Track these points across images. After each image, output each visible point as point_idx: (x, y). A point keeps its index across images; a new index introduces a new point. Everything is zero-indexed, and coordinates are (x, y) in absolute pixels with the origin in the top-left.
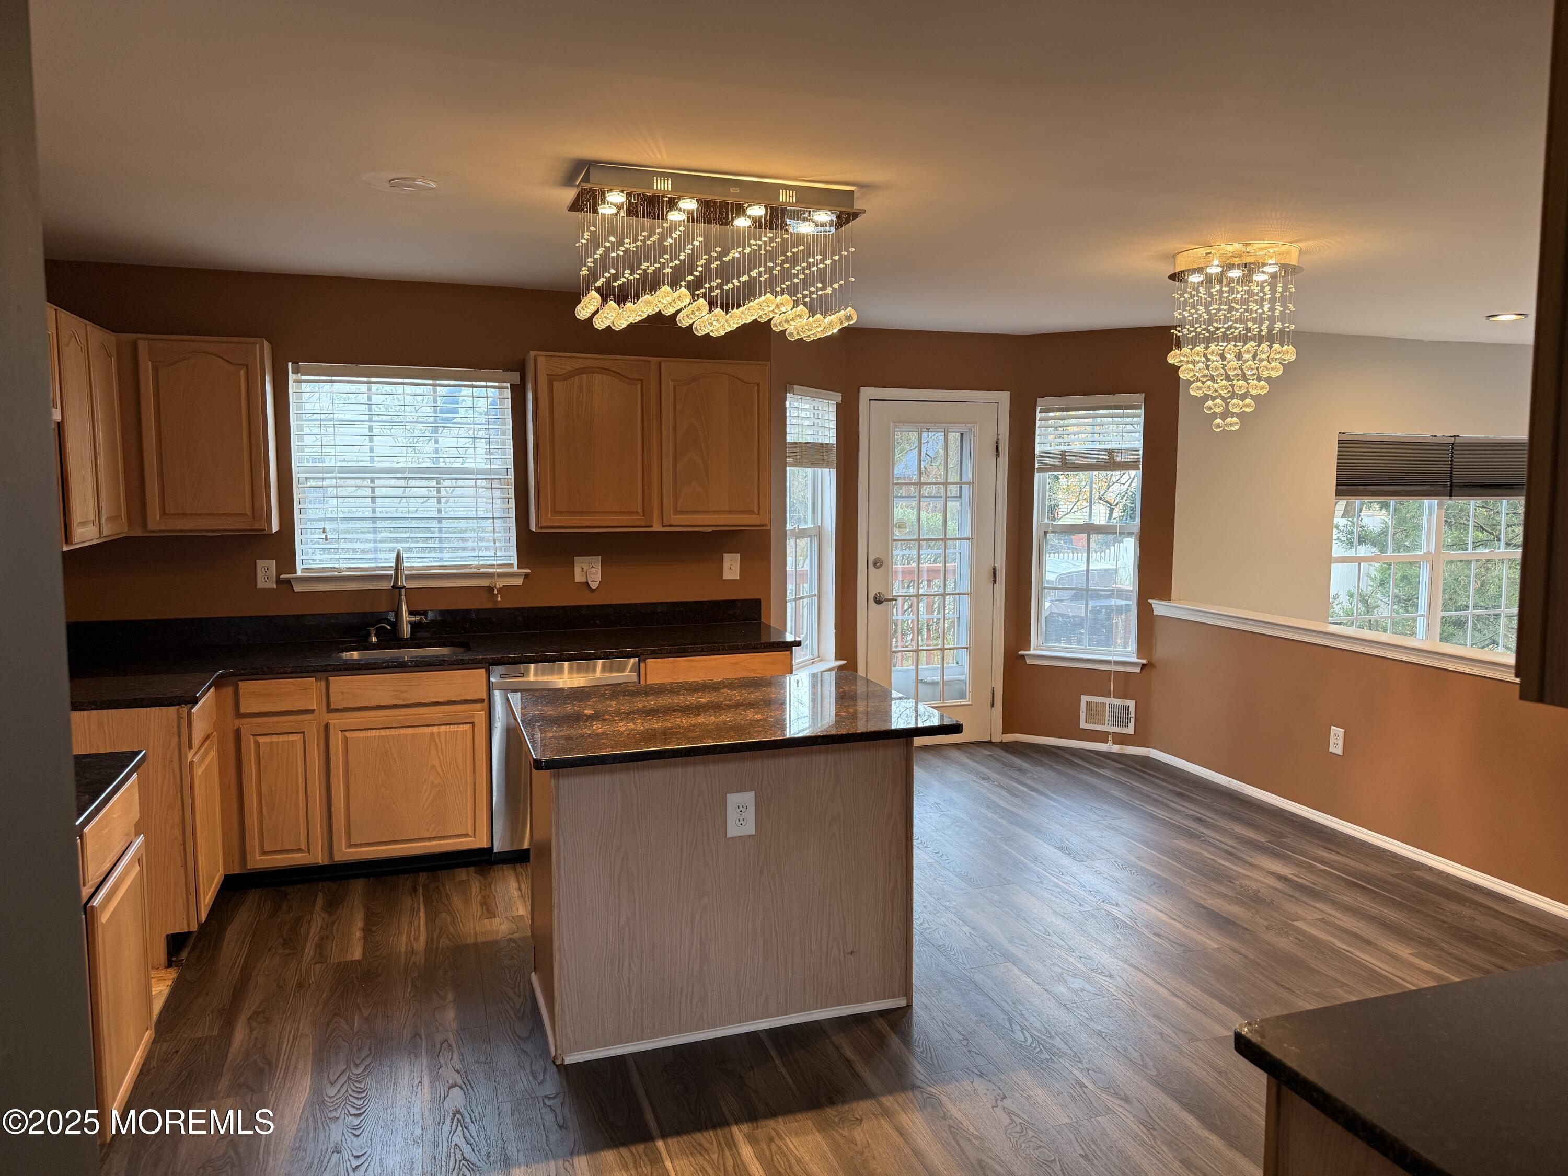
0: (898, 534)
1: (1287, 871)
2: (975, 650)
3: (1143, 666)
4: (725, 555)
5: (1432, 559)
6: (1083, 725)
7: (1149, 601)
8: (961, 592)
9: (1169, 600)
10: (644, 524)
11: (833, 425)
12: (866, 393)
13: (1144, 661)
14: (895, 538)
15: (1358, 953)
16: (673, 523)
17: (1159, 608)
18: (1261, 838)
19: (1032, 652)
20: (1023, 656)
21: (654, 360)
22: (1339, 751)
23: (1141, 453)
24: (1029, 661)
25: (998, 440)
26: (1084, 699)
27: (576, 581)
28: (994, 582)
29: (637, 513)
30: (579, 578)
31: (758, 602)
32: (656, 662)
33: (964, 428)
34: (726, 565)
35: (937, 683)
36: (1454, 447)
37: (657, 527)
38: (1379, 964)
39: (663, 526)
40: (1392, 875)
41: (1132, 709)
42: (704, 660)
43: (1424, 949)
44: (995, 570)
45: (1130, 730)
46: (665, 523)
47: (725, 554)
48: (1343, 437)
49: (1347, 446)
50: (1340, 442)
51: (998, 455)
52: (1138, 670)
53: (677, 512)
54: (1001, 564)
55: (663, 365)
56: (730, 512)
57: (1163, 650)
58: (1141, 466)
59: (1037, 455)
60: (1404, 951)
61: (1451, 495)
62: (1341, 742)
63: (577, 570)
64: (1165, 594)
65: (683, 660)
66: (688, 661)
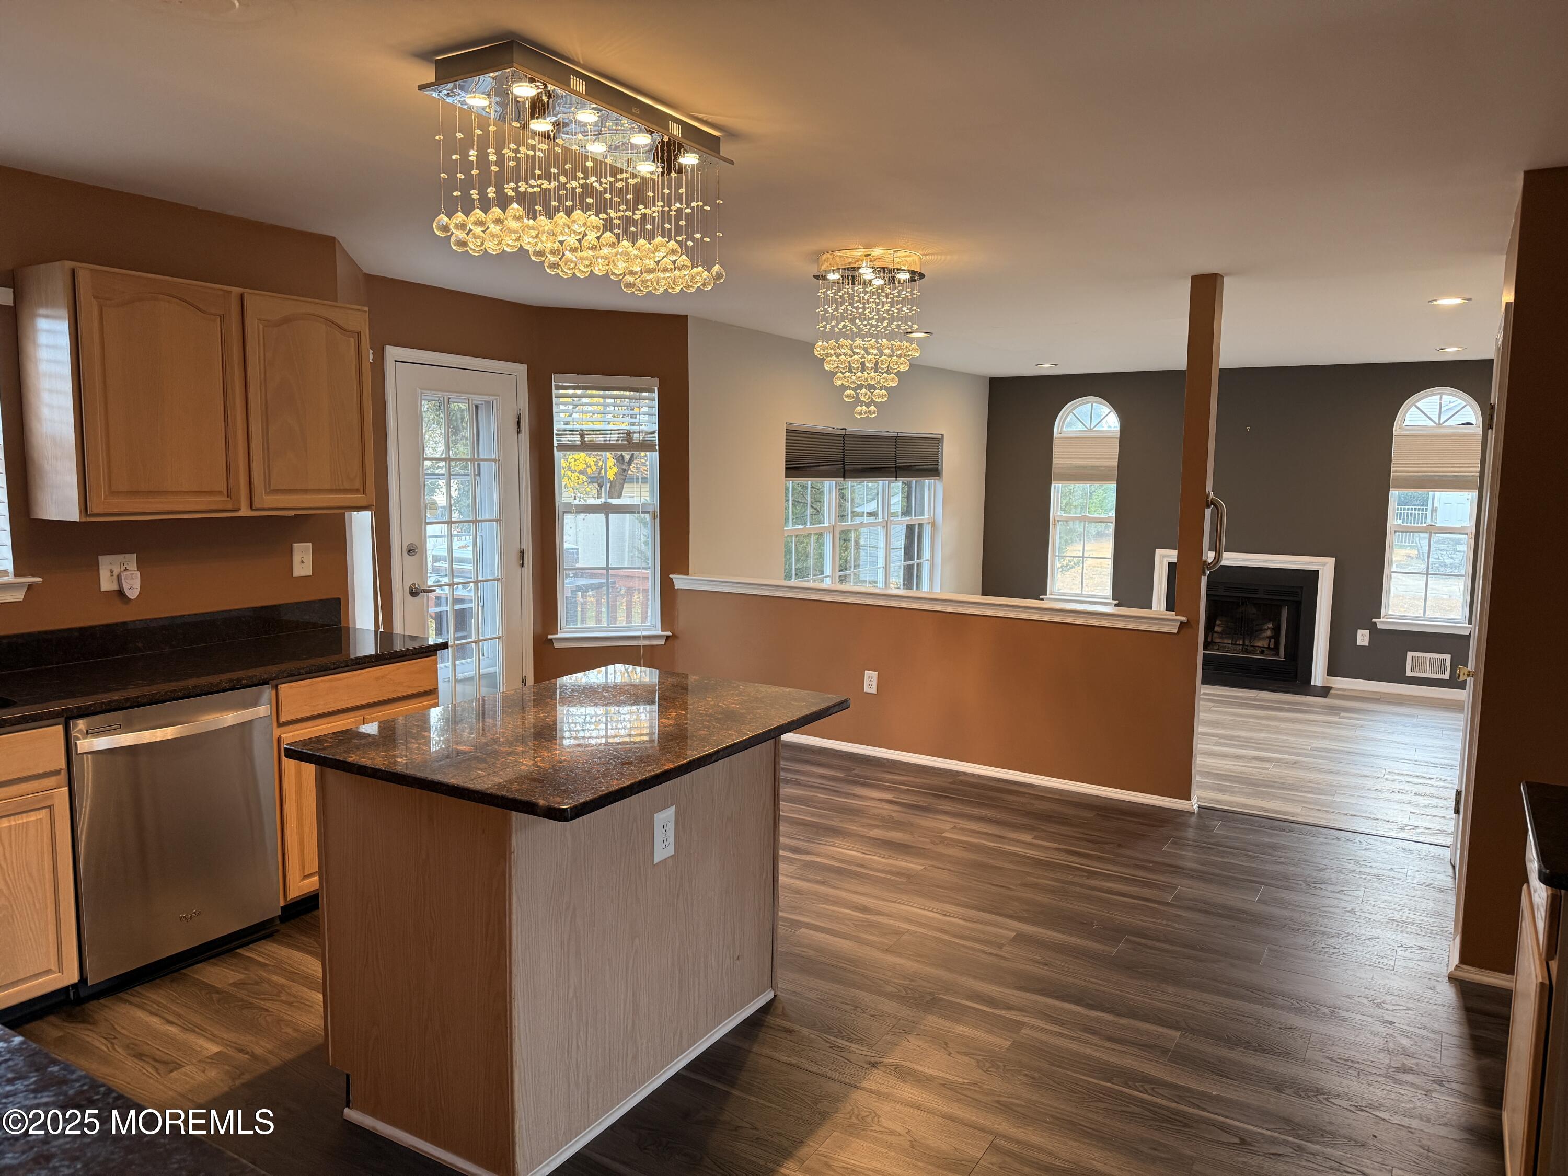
0: (429, 517)
1: (888, 796)
2: (508, 639)
3: (668, 637)
4: (296, 546)
5: (832, 529)
7: (670, 576)
8: (484, 578)
9: (687, 574)
10: (230, 506)
12: (392, 353)
13: (669, 633)
14: (427, 521)
15: (1007, 847)
16: (266, 506)
17: (680, 582)
18: (840, 775)
19: (559, 635)
20: (551, 640)
21: (236, 290)
22: (875, 691)
23: (657, 435)
24: (557, 645)
25: (519, 417)
27: (103, 589)
28: (522, 565)
29: (220, 493)
30: (107, 584)
31: (338, 600)
32: (291, 688)
33: (478, 400)
34: (296, 558)
35: (471, 679)
36: (845, 438)
37: (245, 512)
39: (253, 510)
43: (1035, 833)
44: (522, 552)
46: (255, 506)
47: (296, 544)
48: (789, 427)
49: (792, 434)
50: (788, 431)
51: (519, 432)
52: (662, 642)
53: (270, 491)
54: (528, 546)
55: (245, 298)
56: (331, 491)
57: (683, 621)
58: (657, 448)
59: (555, 432)
60: (1027, 837)
61: (844, 478)
62: (875, 683)
63: (104, 574)
64: (684, 569)
65: (323, 681)
66: (328, 681)
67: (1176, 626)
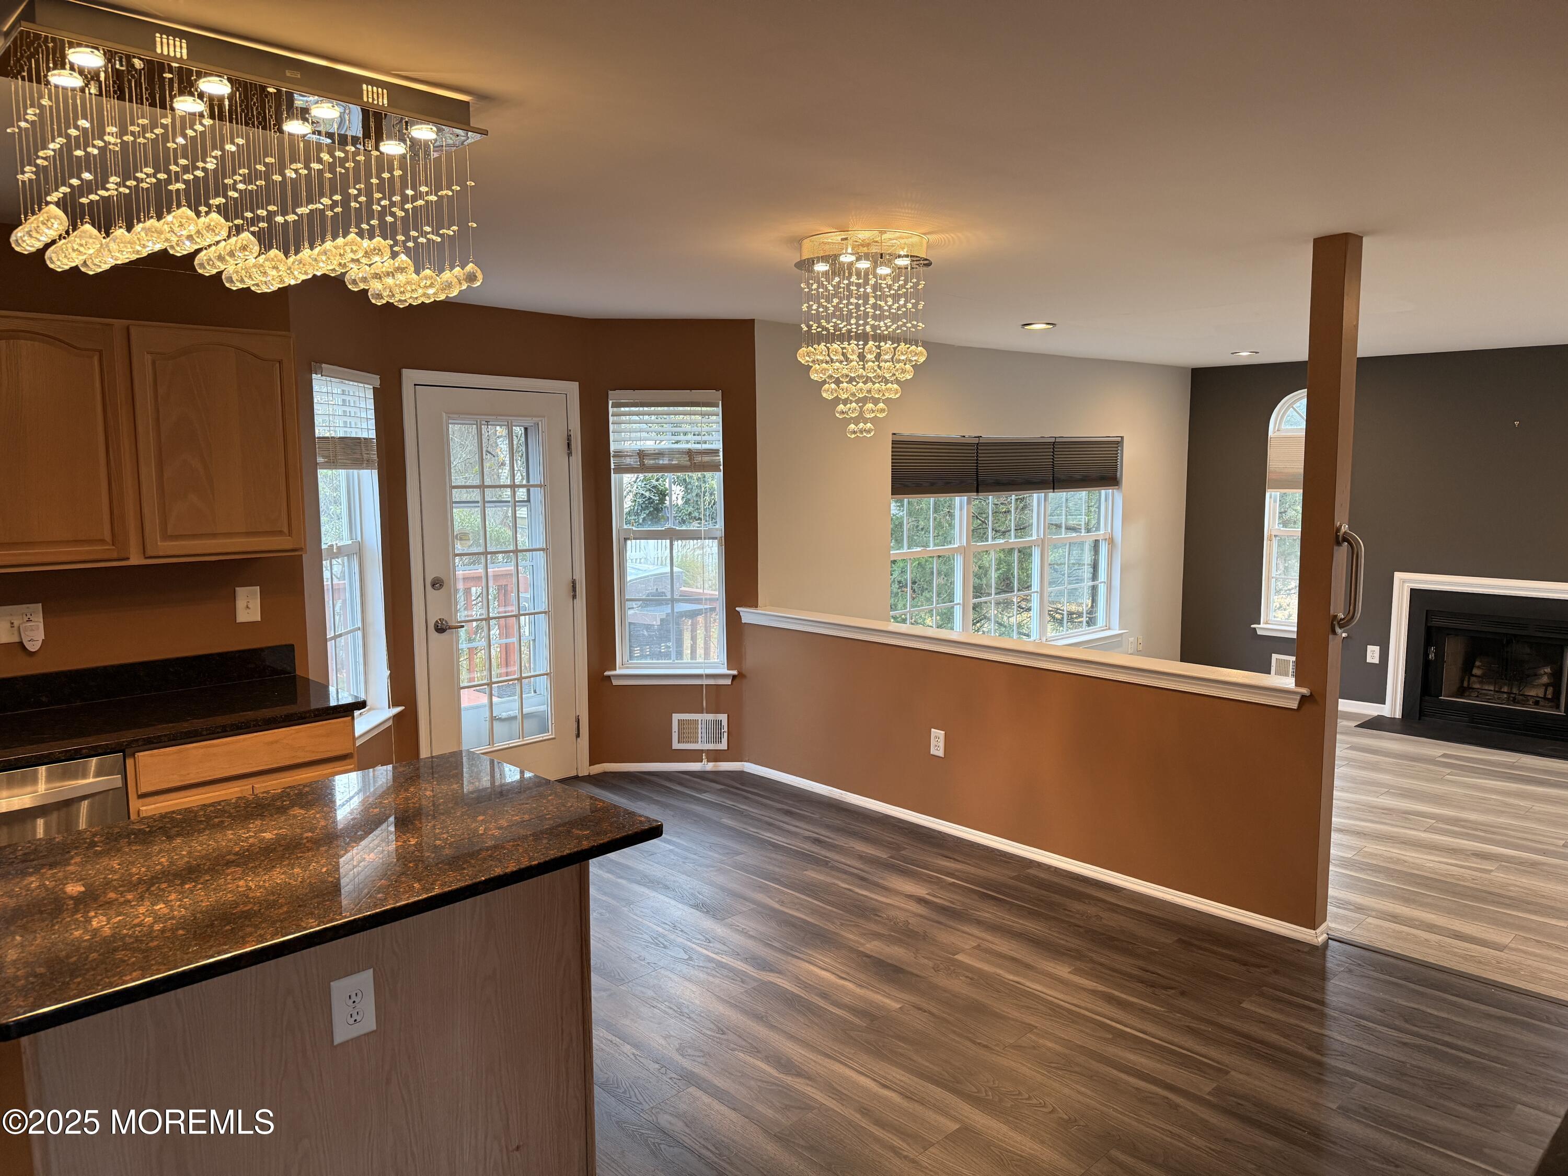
0: (459, 547)
1: (921, 891)
2: (557, 676)
3: (734, 677)
4: (239, 590)
5: (963, 550)
6: (676, 745)
7: (737, 609)
8: (536, 611)
9: (756, 606)
10: (115, 555)
11: (371, 414)
12: (410, 376)
13: (735, 672)
14: (457, 552)
15: (1028, 984)
16: (161, 554)
17: (748, 615)
18: (883, 854)
19: (618, 671)
20: (609, 677)
21: (118, 323)
22: (940, 753)
23: (721, 454)
24: (615, 682)
25: (569, 438)
26: (676, 717)
28: (574, 597)
29: (102, 541)
31: (291, 648)
32: (152, 756)
33: (529, 422)
34: (241, 604)
35: (515, 718)
36: (978, 447)
37: (135, 560)
38: (1045, 990)
39: (146, 558)
40: (1012, 878)
41: (725, 723)
42: (227, 744)
43: (1078, 963)
44: (574, 583)
45: (723, 746)
46: (149, 553)
47: (237, 589)
48: (897, 438)
49: (900, 447)
50: (894, 442)
51: (570, 454)
52: (729, 682)
53: (166, 537)
54: (580, 575)
55: (133, 331)
56: (248, 534)
57: (753, 657)
58: (722, 467)
59: (612, 454)
60: (1063, 970)
61: (977, 492)
62: (942, 744)
64: (752, 602)
65: (195, 747)
66: (202, 747)
67: (1295, 699)
